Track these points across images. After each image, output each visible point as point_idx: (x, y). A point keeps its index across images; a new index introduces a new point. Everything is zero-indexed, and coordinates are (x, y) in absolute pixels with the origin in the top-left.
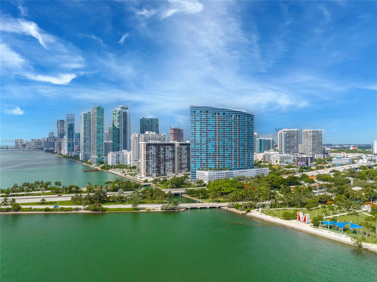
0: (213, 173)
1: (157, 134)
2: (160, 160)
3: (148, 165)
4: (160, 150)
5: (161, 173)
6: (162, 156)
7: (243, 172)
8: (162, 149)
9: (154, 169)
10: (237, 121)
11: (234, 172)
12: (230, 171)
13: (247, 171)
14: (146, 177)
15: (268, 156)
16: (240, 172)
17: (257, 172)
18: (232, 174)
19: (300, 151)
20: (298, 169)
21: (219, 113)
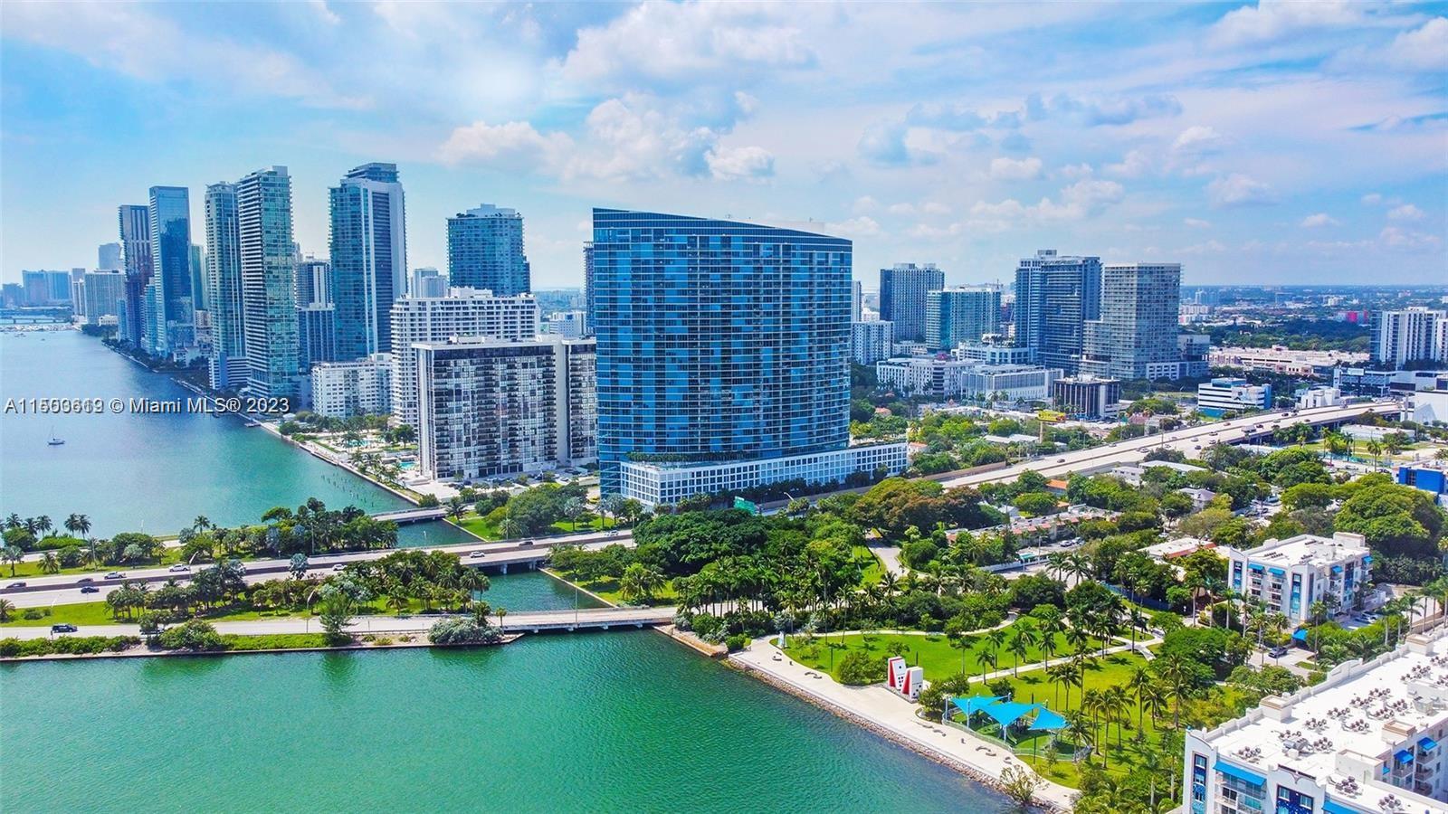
0: (680, 472)
1: (496, 299)
2: (495, 412)
3: (446, 433)
4: (493, 372)
5: (498, 462)
6: (501, 397)
7: (801, 465)
8: (500, 368)
9: (471, 449)
10: (778, 268)
11: (763, 465)
12: (748, 464)
13: (816, 460)
14: (438, 480)
15: (952, 373)
16: (787, 463)
17: (859, 461)
18: (757, 475)
19: (1090, 348)
20: (1038, 440)
21: (705, 241)
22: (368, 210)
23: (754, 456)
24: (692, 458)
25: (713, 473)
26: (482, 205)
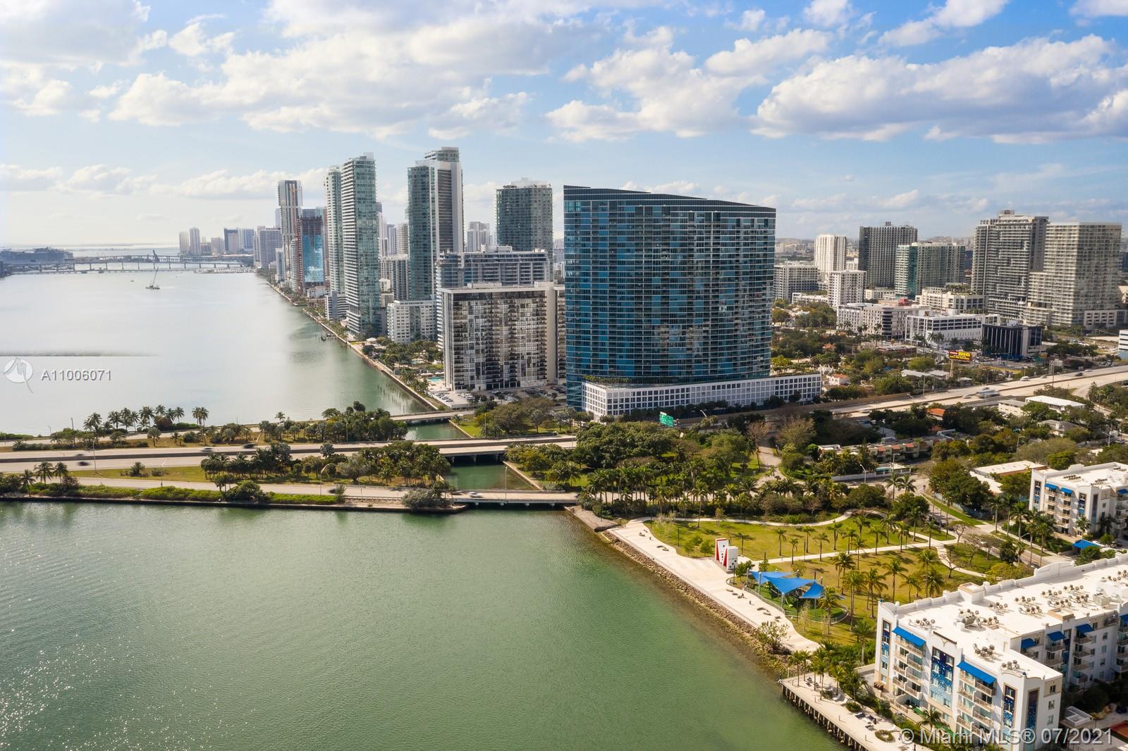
0: (624, 392)
1: (516, 253)
3: (461, 356)
5: (502, 379)
6: (504, 329)
7: (726, 389)
8: (503, 308)
10: (710, 232)
11: (693, 389)
12: (680, 387)
13: (739, 386)
14: (455, 391)
15: (900, 316)
16: (714, 388)
17: (777, 388)
18: (688, 396)
19: (1035, 297)
20: (947, 375)
21: (649, 211)
22: (434, 181)
23: (686, 381)
24: (634, 381)
25: (650, 393)
26: (522, 179)
